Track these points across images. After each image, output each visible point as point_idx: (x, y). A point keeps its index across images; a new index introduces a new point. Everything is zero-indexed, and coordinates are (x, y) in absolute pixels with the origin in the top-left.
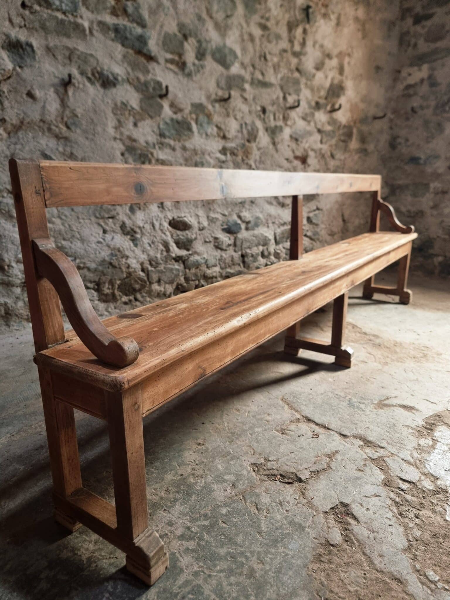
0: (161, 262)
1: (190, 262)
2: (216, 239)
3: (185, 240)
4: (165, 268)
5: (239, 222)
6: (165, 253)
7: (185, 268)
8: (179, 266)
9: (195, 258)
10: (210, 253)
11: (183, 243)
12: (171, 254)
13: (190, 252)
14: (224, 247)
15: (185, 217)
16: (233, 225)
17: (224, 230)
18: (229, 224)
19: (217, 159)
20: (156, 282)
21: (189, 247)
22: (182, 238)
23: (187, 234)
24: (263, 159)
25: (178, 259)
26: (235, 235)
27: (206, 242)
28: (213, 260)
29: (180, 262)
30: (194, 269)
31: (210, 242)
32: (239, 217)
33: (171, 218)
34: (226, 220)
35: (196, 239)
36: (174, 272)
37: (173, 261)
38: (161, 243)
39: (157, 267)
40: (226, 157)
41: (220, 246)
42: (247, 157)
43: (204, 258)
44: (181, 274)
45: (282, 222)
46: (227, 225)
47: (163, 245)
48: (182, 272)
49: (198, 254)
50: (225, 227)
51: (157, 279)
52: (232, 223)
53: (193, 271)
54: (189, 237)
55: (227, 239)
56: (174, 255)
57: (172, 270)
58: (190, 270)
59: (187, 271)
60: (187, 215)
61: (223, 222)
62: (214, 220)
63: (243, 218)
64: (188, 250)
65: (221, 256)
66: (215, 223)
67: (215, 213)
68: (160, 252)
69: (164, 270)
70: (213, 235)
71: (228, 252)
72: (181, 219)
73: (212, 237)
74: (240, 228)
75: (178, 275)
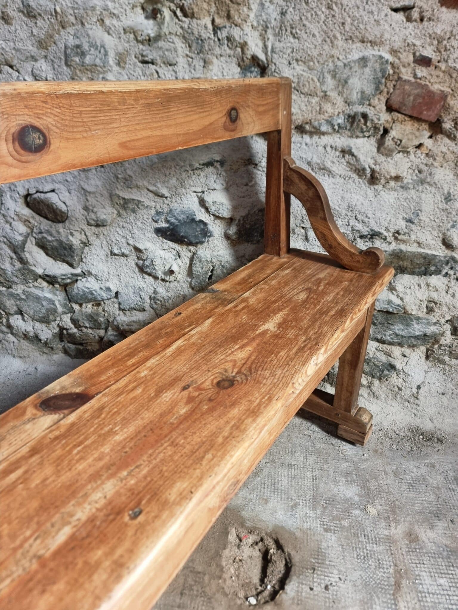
0: (15, 279)
1: (76, 291)
2: (137, 249)
3: (55, 244)
4: (24, 292)
5: (201, 215)
6: (18, 265)
7: (70, 301)
8: (55, 294)
9: (87, 285)
10: (124, 279)
11: (54, 248)
12: (33, 268)
13: (78, 271)
14: (160, 275)
15: (53, 191)
16: (184, 223)
17: (160, 232)
18: (173, 220)
19: (132, 31)
20: (16, 313)
21: (68, 259)
22: (50, 238)
23: (59, 233)
24: (292, 15)
25: (51, 280)
26: (192, 248)
27: (113, 254)
28: (132, 295)
29: (57, 286)
30: (90, 306)
31: (123, 255)
32: (202, 203)
33: (23, 192)
34: (166, 210)
35: (86, 244)
36: (44, 303)
37: (40, 280)
38: (4, 242)
39: (10, 287)
40: (160, 25)
41: (148, 270)
42: (229, 17)
43: (108, 289)
44: (60, 309)
45: (365, 231)
46: (167, 221)
47: (9, 247)
48: (64, 306)
49: (96, 277)
50: (165, 225)
51: (15, 308)
52: (182, 217)
53: (88, 308)
54: (64, 239)
55: (169, 256)
56: (40, 271)
57: (38, 299)
58: (81, 305)
59: (76, 307)
60: (56, 186)
61: (158, 213)
62: (131, 206)
63: (213, 209)
64: (71, 265)
65: (155, 292)
66: (134, 211)
67: (129, 187)
68: (8, 260)
69: (24, 297)
70: (131, 242)
71: (172, 285)
72: (42, 196)
73: (129, 244)
74: (206, 233)
75: (55, 311)
